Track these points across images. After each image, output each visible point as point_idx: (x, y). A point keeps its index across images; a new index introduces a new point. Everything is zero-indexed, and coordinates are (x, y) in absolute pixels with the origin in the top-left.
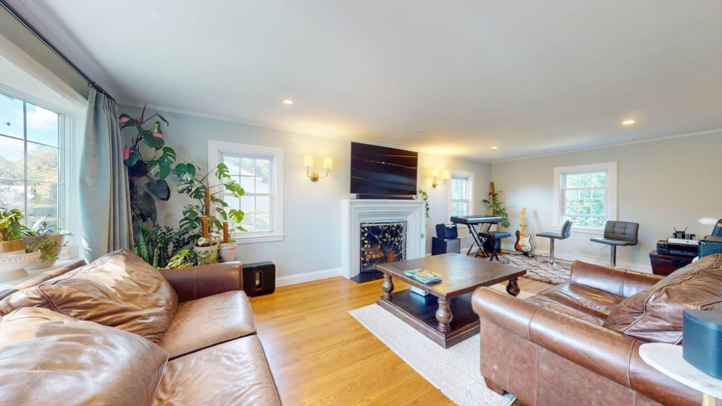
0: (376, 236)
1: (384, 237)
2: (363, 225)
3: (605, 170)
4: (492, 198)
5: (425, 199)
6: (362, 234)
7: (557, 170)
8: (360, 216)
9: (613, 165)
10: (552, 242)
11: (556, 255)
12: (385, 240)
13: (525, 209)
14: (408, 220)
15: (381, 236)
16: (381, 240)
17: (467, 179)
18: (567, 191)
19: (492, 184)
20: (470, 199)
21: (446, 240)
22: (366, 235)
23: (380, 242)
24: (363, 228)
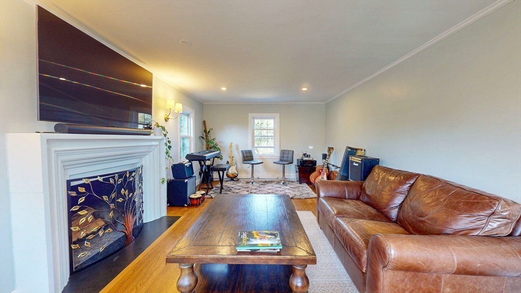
0: (105, 198)
1: (119, 195)
2: (73, 184)
3: (274, 118)
4: (205, 135)
5: (165, 135)
6: (72, 201)
7: (251, 115)
8: (66, 166)
9: (278, 115)
10: (253, 167)
11: (256, 176)
12: (120, 200)
13: (232, 143)
14: (144, 163)
15: (113, 195)
16: (113, 201)
17: (188, 115)
18: (255, 131)
19: (204, 122)
20: (192, 136)
21: (186, 180)
22: (82, 200)
23: (112, 206)
24: (75, 188)
